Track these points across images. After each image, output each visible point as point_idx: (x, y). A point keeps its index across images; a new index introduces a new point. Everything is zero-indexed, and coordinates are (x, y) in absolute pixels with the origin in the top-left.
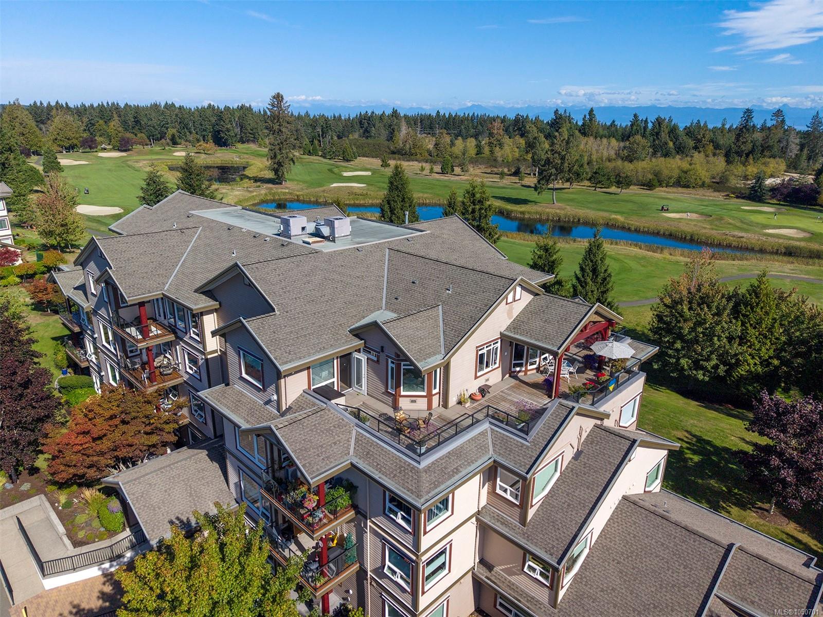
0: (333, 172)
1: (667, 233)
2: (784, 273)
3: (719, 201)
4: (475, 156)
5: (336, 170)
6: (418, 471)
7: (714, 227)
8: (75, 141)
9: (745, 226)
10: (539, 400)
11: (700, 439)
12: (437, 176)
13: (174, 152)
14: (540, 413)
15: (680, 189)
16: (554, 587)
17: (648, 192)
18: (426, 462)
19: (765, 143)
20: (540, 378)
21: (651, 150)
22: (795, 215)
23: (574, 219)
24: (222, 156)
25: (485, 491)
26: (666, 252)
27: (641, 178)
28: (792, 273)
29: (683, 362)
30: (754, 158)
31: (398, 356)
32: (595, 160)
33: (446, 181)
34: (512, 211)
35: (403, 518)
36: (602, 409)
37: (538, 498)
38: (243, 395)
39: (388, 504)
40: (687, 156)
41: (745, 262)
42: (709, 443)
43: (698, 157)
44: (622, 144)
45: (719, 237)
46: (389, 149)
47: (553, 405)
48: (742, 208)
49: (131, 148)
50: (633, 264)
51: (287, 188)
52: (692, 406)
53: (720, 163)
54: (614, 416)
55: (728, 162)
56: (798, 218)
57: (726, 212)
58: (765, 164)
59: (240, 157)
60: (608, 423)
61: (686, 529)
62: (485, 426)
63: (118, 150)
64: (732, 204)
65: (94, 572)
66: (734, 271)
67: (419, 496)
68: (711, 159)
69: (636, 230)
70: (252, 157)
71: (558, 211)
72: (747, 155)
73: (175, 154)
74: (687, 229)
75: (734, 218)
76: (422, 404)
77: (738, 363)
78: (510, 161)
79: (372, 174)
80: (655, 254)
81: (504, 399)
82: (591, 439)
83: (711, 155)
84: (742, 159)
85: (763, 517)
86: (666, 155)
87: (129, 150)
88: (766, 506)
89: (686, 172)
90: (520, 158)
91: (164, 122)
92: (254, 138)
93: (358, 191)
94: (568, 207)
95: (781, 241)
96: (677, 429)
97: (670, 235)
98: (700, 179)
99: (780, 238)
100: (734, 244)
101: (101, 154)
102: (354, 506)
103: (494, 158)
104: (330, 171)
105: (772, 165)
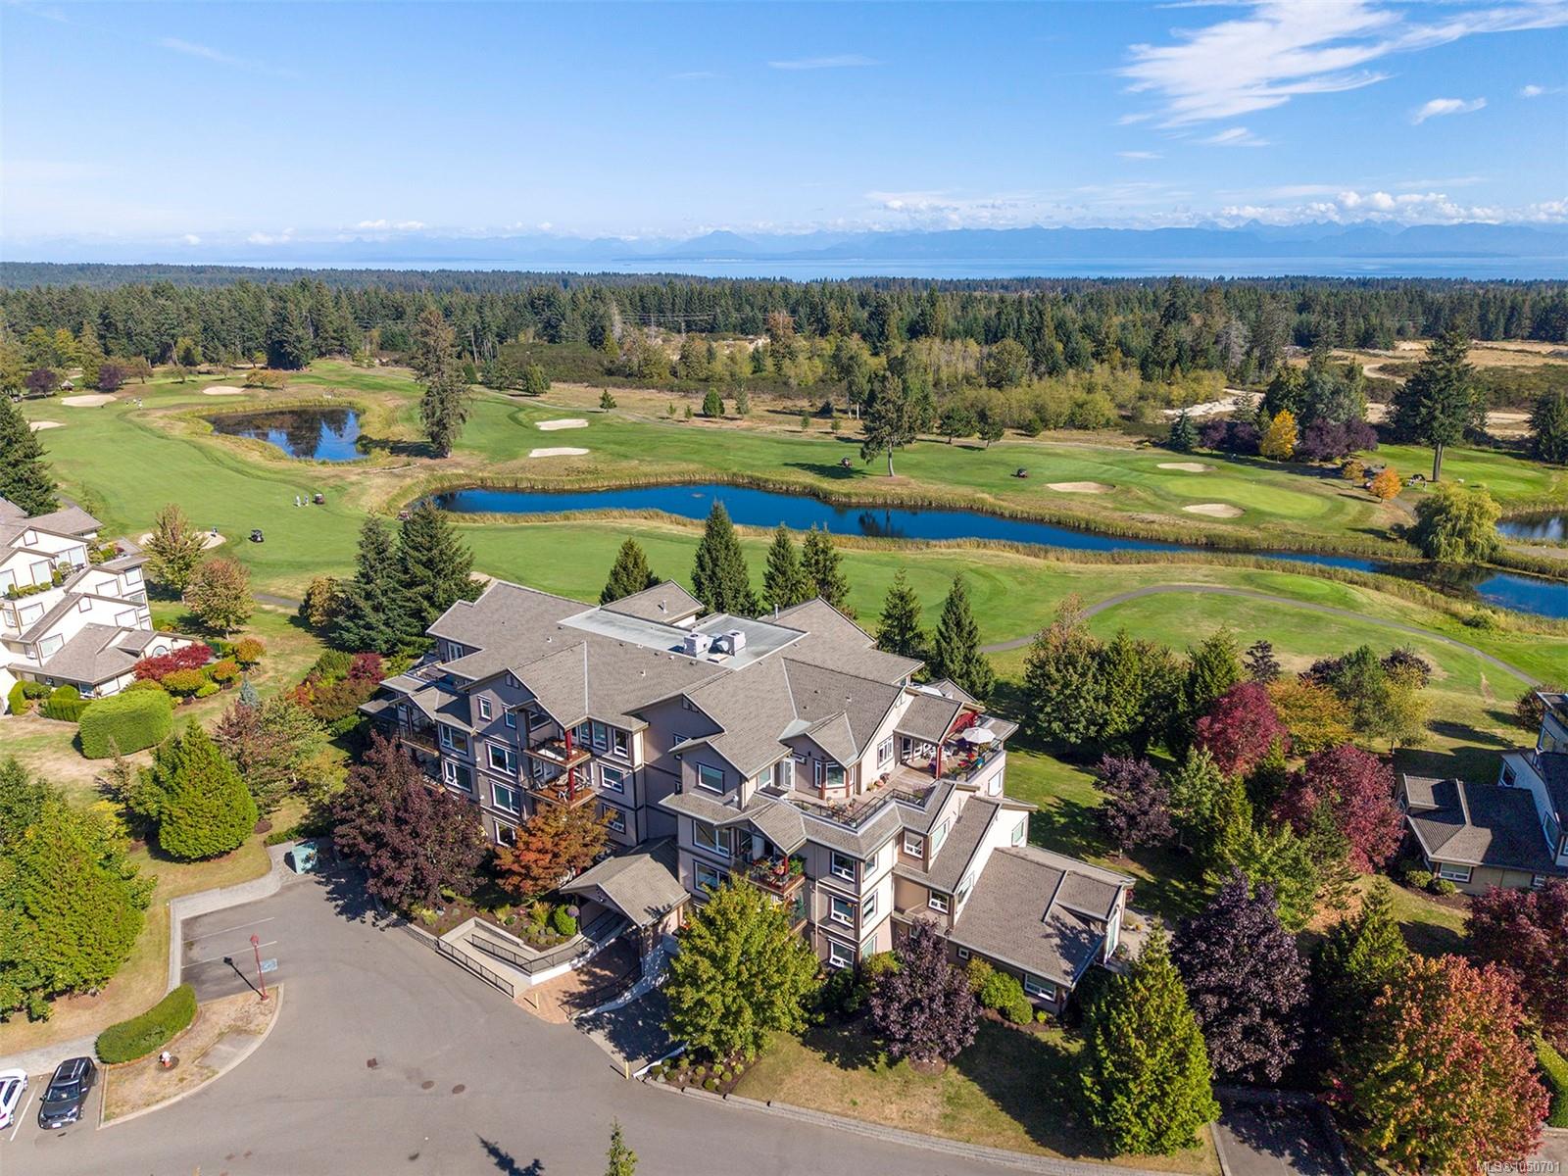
0: (519, 423)
1: (1054, 520)
2: (1195, 581)
3: (1128, 453)
4: (751, 377)
5: (521, 416)
6: (857, 838)
7: (1119, 506)
8: (13, 379)
9: (1159, 501)
10: (927, 781)
11: (1068, 803)
12: (699, 422)
13: (204, 389)
14: (931, 790)
15: (1075, 431)
16: (951, 913)
17: (1028, 441)
18: (861, 831)
19: (1197, 345)
20: (925, 763)
21: (1030, 359)
22: (1229, 477)
23: (923, 501)
24: (298, 393)
25: (896, 851)
26: (1051, 555)
27: (1016, 417)
28: (1206, 582)
29: (1055, 725)
30: (1182, 370)
31: (823, 758)
32: (944, 378)
33: (715, 433)
34: (831, 493)
35: (846, 873)
36: (973, 784)
37: (935, 851)
38: (701, 800)
39: (834, 866)
40: (1084, 369)
41: (1151, 566)
42: (1075, 805)
43: (1101, 373)
44: (986, 350)
45: (1122, 524)
46: (602, 365)
47: (939, 784)
48: (1159, 466)
49: (119, 383)
50: (1007, 582)
51: (458, 465)
52: (1066, 770)
53: (1132, 380)
54: (984, 788)
55: (1146, 377)
56: (1231, 482)
57: (1136, 477)
58: (1197, 380)
59: (332, 392)
60: (979, 794)
61: (1038, 863)
62: (893, 804)
63: (97, 389)
64: (1146, 460)
65: (565, 968)
66: (1135, 584)
67: (861, 853)
68: (1119, 373)
69: (1011, 516)
70: (356, 392)
71: (899, 490)
72: (1173, 365)
73: (208, 391)
74: (1079, 512)
75: (1146, 487)
76: (842, 793)
77: (1106, 723)
78: (810, 384)
79: (590, 425)
80: (1038, 560)
81: (902, 784)
82: (967, 807)
83: (1119, 367)
84: (1166, 370)
85: (1114, 862)
86: (1053, 371)
87: (118, 388)
88: (1116, 853)
89: (1081, 406)
90: (825, 377)
91: (167, 326)
92: (341, 345)
93: (582, 465)
94: (912, 480)
95: (1203, 525)
96: (1049, 794)
97: (1059, 523)
98: (1103, 415)
99: (1201, 520)
100: (1142, 534)
101: (66, 401)
102: (804, 874)
103: (784, 379)
104: (512, 418)
105: (1206, 382)
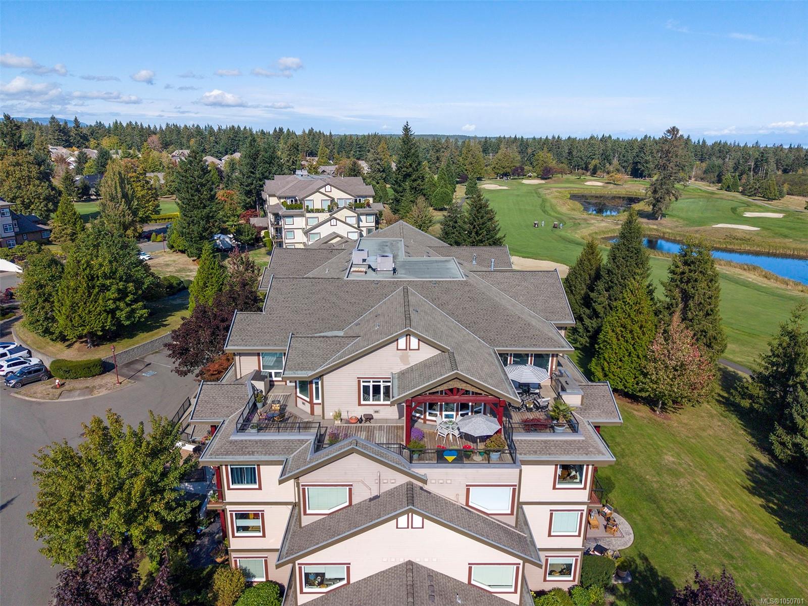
0: (734, 211)
5: (741, 209)
6: (227, 440)
8: (508, 170)
13: (586, 182)
24: (629, 188)
49: (551, 176)
63: (540, 178)
79: (783, 217)
87: (549, 178)
93: (741, 235)
101: (525, 181)
